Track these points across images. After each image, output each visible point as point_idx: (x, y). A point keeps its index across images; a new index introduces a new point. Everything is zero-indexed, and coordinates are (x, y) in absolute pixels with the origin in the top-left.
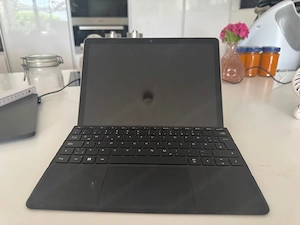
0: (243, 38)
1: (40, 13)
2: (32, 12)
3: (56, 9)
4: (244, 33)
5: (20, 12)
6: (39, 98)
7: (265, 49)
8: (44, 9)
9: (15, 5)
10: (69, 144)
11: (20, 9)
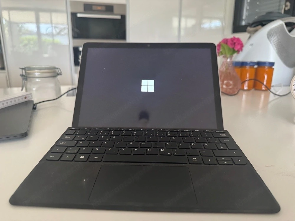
0: (238, 52)
1: (44, 38)
2: (35, 37)
3: (59, 34)
4: (239, 47)
5: (24, 37)
6: (34, 105)
7: (259, 64)
8: (47, 35)
9: (20, 31)
10: (62, 143)
11: (24, 34)
